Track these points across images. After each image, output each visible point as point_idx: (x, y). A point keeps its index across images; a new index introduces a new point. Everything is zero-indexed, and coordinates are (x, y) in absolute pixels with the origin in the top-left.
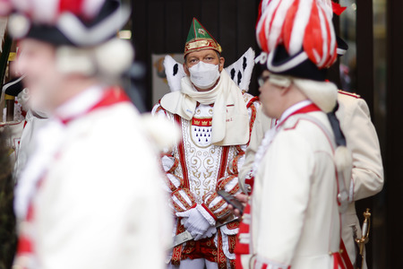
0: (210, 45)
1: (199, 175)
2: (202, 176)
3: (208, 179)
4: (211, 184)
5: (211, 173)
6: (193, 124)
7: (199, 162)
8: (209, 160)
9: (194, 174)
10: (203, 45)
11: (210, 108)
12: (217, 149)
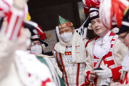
0: (67, 25)
1: (70, 75)
2: (71, 75)
3: (73, 76)
4: (74, 78)
5: (74, 74)
6: (66, 55)
7: (69, 70)
8: (73, 69)
9: (68, 74)
10: (64, 26)
11: (71, 48)
12: (76, 64)
